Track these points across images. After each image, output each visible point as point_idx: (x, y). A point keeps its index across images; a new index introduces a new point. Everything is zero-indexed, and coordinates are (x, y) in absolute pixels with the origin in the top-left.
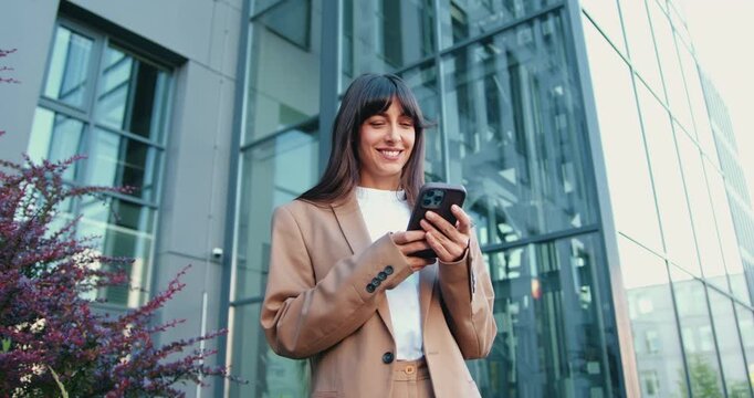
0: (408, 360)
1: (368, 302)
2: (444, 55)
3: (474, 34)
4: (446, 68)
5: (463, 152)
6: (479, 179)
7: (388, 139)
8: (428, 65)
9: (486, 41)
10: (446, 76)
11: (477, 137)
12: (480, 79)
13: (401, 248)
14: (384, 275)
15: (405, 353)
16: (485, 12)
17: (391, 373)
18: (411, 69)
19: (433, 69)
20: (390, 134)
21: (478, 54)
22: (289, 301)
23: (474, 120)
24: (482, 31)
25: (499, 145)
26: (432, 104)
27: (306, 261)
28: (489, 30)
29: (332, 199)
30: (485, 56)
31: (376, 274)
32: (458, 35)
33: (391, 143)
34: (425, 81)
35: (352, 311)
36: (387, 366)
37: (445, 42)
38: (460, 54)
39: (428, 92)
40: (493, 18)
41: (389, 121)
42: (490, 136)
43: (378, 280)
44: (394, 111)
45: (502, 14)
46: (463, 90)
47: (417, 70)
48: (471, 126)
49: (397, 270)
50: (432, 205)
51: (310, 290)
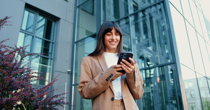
0: (118, 99)
1: (107, 84)
2: (131, 15)
3: (140, 9)
4: (131, 19)
5: (137, 42)
6: (142, 49)
7: (112, 39)
8: (127, 18)
9: (143, 11)
10: (131, 21)
11: (141, 38)
12: (142, 21)
13: (115, 69)
14: (110, 77)
15: (117, 97)
16: (143, 3)
17: (113, 103)
18: (122, 19)
19: (128, 19)
20: (112, 37)
21: (141, 14)
22: (86, 83)
23: (140, 33)
24: (142, 8)
25: (147, 40)
26: (128, 29)
27: (90, 73)
28: (144, 8)
29: (97, 56)
30: (142, 15)
31: (108, 76)
32: (135, 10)
33: (113, 40)
34: (126, 23)
35: (102, 86)
36: (112, 101)
37: (131, 11)
38: (136, 15)
39: (127, 26)
40: (145, 5)
41: (112, 34)
42: (144, 37)
43: (109, 78)
44: (113, 31)
45: (147, 3)
46: (137, 25)
47: (124, 19)
48: (139, 35)
49: (114, 75)
50: (124, 57)
51: (92, 81)
